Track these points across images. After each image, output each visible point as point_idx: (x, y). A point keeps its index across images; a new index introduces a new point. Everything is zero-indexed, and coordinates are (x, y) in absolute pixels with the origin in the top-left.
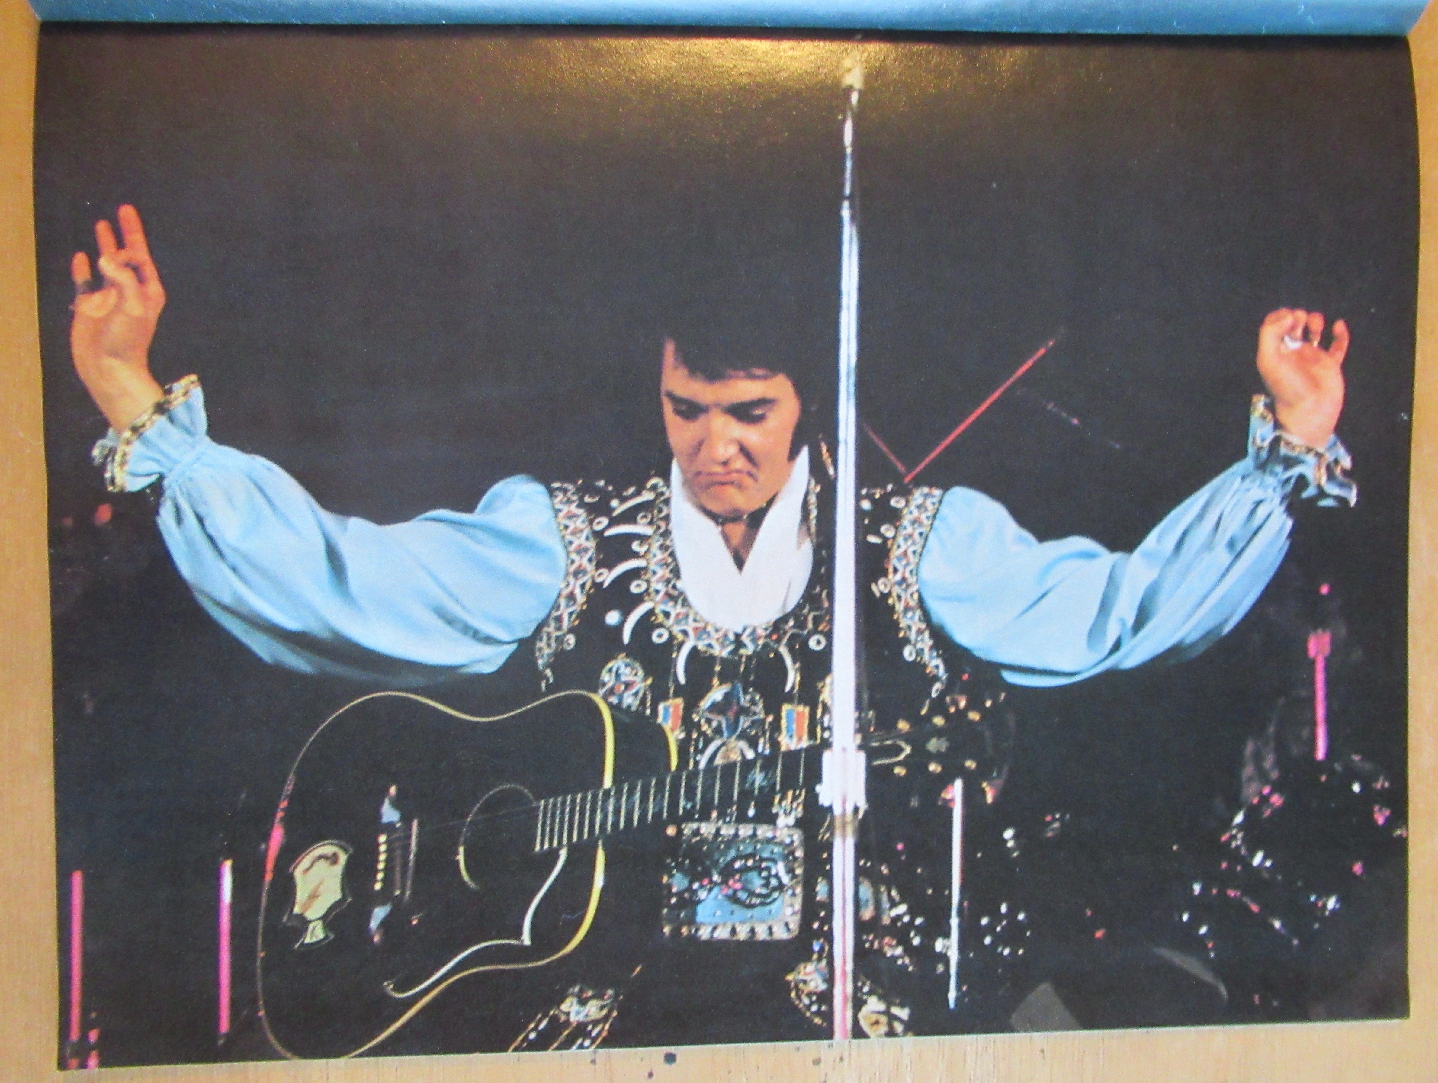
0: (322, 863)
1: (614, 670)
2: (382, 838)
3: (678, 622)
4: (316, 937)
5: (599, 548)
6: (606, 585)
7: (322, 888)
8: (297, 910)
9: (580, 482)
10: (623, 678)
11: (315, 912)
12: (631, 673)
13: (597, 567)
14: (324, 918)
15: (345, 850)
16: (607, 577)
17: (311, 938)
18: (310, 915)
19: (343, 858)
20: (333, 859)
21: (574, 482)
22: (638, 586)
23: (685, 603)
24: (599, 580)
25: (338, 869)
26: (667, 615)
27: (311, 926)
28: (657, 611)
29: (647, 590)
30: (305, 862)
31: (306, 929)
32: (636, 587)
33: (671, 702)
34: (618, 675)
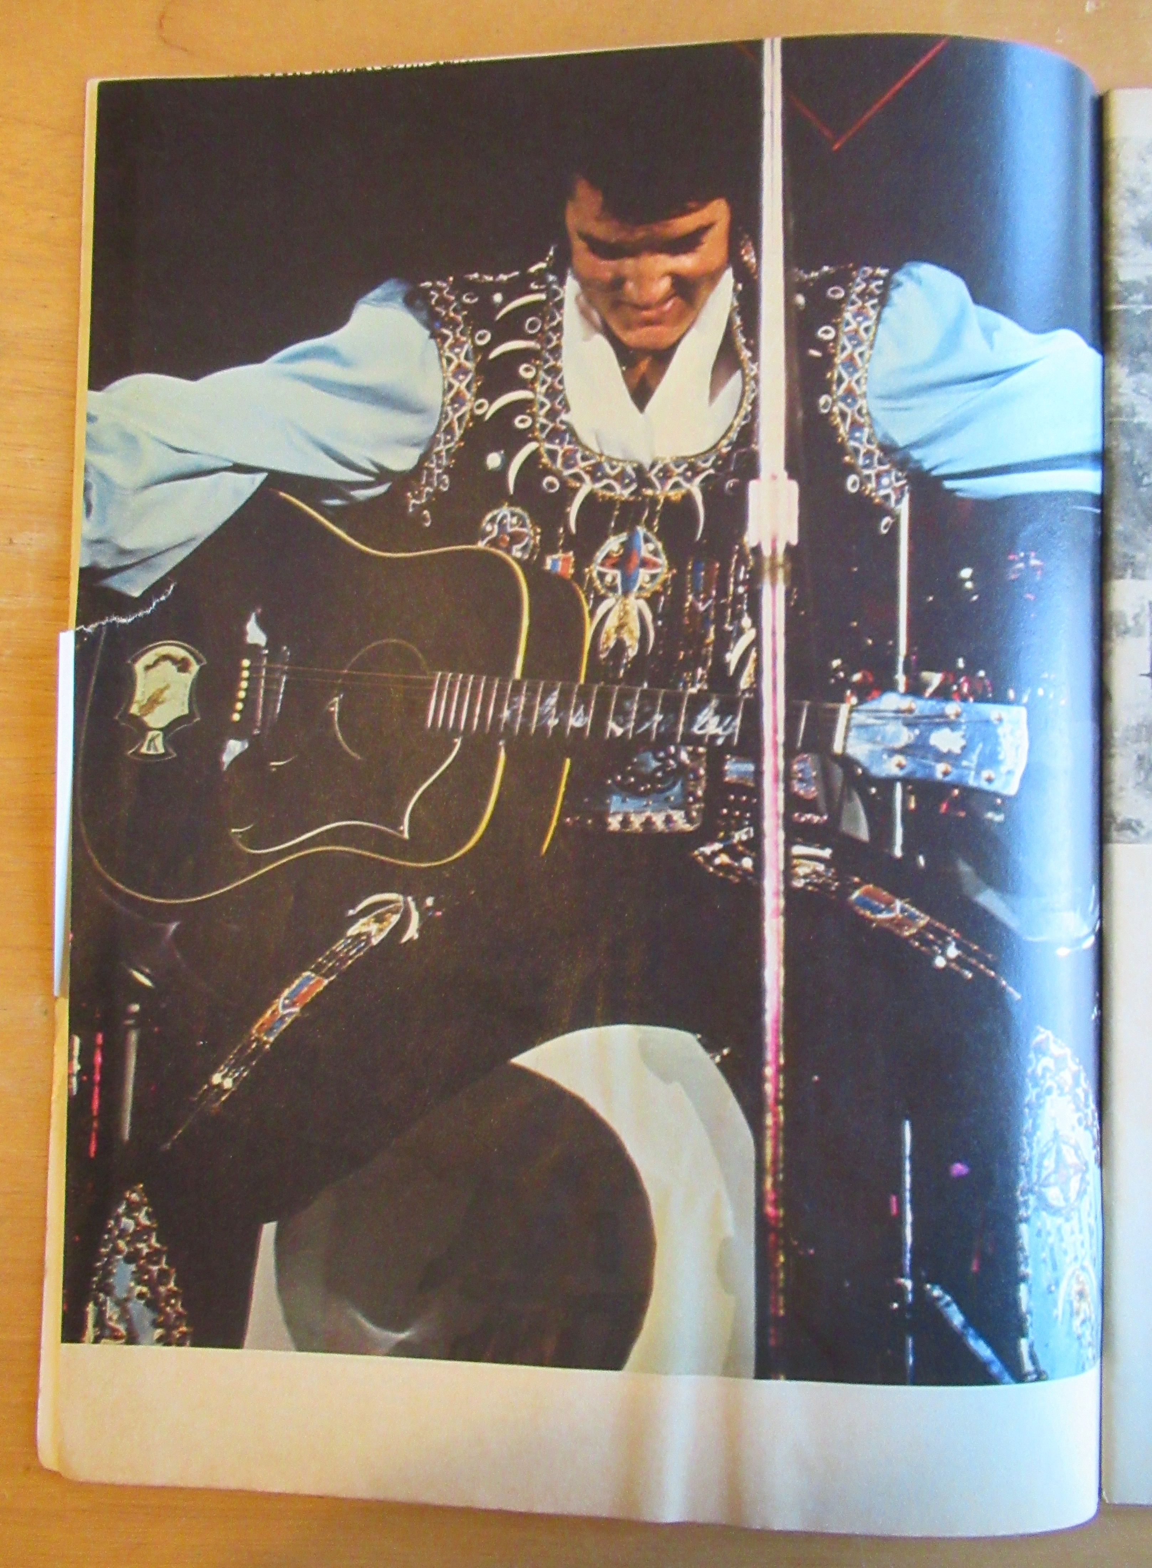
0: (167, 665)
1: (499, 518)
2: (246, 663)
3: (567, 465)
4: (156, 749)
5: (479, 369)
6: (487, 417)
7: (167, 694)
8: (134, 710)
9: (451, 279)
10: (510, 530)
11: (158, 719)
12: (517, 523)
13: (478, 396)
14: (165, 730)
15: (199, 661)
16: (490, 410)
17: (149, 748)
18: (150, 720)
19: (195, 668)
20: (183, 666)
21: (445, 280)
22: (522, 421)
23: (575, 438)
24: (479, 412)
25: (188, 678)
26: (552, 454)
27: (150, 734)
28: (542, 450)
29: (533, 425)
30: (149, 658)
31: (143, 737)
32: (520, 422)
33: (560, 555)
34: (502, 525)
